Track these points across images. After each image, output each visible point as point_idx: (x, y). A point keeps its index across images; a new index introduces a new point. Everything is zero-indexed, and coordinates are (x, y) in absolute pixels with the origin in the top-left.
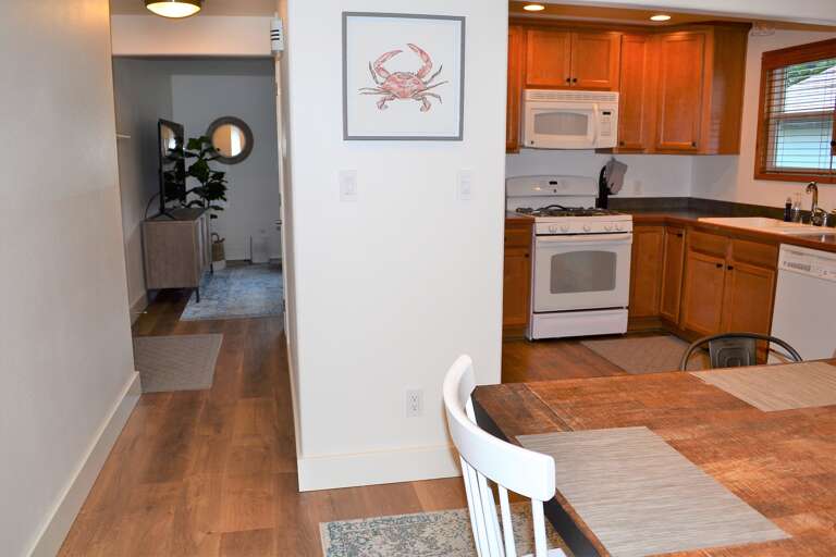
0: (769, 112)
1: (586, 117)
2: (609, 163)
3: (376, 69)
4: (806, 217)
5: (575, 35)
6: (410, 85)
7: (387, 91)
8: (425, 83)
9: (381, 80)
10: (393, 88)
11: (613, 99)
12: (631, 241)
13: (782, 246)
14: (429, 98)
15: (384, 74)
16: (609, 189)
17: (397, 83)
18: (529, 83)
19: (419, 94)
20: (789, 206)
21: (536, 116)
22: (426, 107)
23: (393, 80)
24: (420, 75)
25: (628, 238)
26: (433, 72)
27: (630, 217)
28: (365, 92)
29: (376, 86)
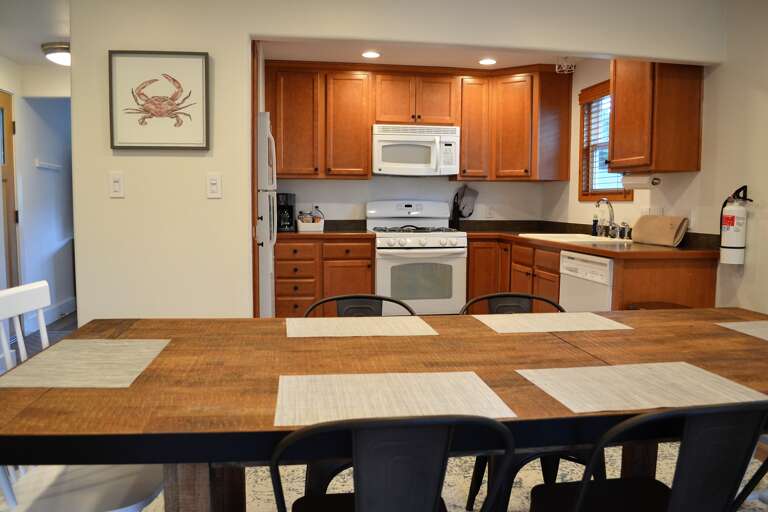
0: (589, 141)
1: (429, 148)
2: (460, 189)
3: (138, 94)
4: (607, 231)
5: (418, 79)
6: (166, 106)
7: (146, 111)
8: (178, 105)
9: (141, 102)
10: (152, 109)
11: (454, 132)
12: (466, 255)
13: (563, 252)
14: (181, 116)
15: (144, 98)
16: (460, 212)
17: (155, 104)
18: (378, 119)
19: (173, 113)
20: (596, 222)
21: (383, 147)
22: (179, 123)
23: (151, 102)
24: (173, 98)
25: (462, 253)
26: (184, 95)
27: (465, 234)
28: (129, 111)
29: (137, 107)
